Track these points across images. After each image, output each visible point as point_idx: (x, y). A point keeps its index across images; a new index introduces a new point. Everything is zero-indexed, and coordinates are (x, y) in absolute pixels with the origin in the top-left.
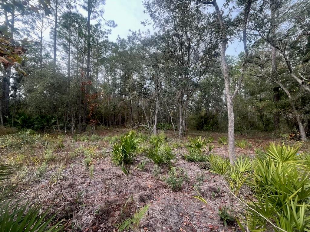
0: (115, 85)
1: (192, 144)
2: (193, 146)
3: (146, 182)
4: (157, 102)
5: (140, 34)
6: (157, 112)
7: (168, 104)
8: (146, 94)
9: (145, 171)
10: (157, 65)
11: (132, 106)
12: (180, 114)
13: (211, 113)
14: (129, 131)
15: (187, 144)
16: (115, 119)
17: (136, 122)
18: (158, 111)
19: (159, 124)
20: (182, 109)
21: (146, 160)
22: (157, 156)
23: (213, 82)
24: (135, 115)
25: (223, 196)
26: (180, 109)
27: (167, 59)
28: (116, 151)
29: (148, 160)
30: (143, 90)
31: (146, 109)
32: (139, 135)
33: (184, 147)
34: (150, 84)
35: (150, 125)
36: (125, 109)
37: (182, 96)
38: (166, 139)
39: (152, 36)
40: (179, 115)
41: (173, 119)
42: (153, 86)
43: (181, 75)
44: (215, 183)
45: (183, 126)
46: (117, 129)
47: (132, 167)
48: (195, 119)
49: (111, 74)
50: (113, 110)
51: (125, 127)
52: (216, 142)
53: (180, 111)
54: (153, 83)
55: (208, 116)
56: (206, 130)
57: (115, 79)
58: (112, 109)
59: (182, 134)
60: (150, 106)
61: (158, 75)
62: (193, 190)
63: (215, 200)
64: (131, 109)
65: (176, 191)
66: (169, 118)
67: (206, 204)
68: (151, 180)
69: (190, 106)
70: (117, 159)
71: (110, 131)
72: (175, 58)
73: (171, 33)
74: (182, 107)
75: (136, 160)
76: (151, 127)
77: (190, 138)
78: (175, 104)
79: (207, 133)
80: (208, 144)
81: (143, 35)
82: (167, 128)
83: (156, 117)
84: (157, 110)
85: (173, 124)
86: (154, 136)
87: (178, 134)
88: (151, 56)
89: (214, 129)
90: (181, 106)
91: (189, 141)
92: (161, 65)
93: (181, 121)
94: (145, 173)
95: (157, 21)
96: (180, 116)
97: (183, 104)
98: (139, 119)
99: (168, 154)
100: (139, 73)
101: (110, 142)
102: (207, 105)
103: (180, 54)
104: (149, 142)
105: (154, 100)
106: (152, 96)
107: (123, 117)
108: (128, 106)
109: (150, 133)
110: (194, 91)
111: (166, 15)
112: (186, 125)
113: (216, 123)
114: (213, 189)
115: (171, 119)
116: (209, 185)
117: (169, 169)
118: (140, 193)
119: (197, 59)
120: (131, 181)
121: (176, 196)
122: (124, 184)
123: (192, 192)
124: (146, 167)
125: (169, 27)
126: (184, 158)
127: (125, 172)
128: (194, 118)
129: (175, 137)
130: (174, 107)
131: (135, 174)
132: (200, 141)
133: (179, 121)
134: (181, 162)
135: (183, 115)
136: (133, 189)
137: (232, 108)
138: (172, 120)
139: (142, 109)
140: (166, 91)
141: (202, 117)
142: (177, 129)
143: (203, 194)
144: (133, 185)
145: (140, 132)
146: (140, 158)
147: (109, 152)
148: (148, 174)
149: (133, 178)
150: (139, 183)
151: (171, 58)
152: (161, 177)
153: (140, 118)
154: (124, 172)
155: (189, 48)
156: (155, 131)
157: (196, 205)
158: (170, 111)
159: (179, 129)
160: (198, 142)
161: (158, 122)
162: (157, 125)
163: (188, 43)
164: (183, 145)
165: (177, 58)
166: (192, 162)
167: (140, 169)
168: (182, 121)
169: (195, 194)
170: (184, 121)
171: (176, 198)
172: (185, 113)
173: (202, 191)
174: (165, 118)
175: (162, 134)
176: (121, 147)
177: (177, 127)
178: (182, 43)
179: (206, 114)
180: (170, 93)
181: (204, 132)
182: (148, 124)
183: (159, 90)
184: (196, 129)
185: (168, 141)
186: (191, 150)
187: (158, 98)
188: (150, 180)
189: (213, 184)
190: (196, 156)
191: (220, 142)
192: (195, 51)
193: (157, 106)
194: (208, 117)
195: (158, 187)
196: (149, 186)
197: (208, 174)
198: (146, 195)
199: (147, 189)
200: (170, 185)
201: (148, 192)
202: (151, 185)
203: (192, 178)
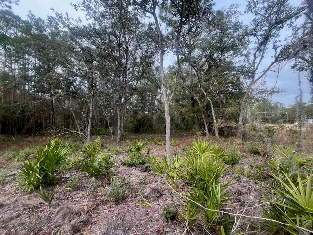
0: (27, 79)
1: (132, 148)
2: (133, 150)
3: (79, 203)
4: (91, 104)
5: (68, 18)
6: (91, 115)
7: (104, 106)
8: (75, 93)
9: (77, 190)
10: (91, 62)
11: (54, 108)
12: (119, 117)
13: (146, 117)
14: (50, 140)
15: (127, 149)
16: (24, 125)
17: (61, 129)
18: (93, 115)
19: (93, 129)
20: (120, 112)
21: (78, 175)
22: (94, 167)
23: (148, 88)
24: (59, 120)
26: (118, 112)
27: (103, 57)
29: (81, 174)
30: (71, 89)
31: (75, 112)
32: (67, 144)
33: (123, 152)
34: (81, 82)
35: (81, 131)
36: (43, 111)
37: (120, 98)
38: (103, 145)
39: (84, 26)
40: (117, 119)
41: (110, 123)
42: (85, 85)
43: (119, 77)
45: (121, 130)
46: (30, 139)
47: (57, 189)
48: (132, 122)
50: (21, 113)
51: (42, 135)
52: (152, 144)
53: (118, 114)
54: (86, 82)
55: (144, 119)
56: (143, 132)
57: (24, 69)
58: (19, 112)
59: (120, 138)
60: (81, 108)
61: (92, 73)
63: (158, 200)
64: (53, 111)
66: (105, 122)
67: (150, 207)
68: (87, 199)
69: (127, 109)
70: (30, 183)
71: (15, 142)
72: (112, 58)
73: (107, 30)
74: (120, 111)
75: (63, 178)
76: (84, 133)
77: (129, 142)
78: (112, 107)
79: (144, 135)
80: (146, 147)
82: (103, 133)
83: (90, 121)
84: (91, 113)
85: (110, 128)
86: (87, 144)
87: (115, 139)
88: (83, 50)
89: (149, 131)
90: (119, 109)
91: (128, 145)
92: (95, 63)
93: (119, 125)
94: (78, 192)
95: (91, 12)
96: (118, 120)
97: (121, 107)
98: (66, 124)
99: (107, 162)
100: (66, 67)
101: (16, 160)
102: (143, 108)
103: (118, 55)
104: (82, 152)
105: (86, 102)
106: (85, 97)
108: (49, 107)
109: (81, 140)
110: (131, 95)
111: (102, 9)
112: (124, 129)
113: (151, 125)
115: (109, 123)
117: (109, 180)
119: (134, 64)
120: (57, 210)
122: (44, 217)
124: (79, 184)
125: (106, 23)
126: (124, 164)
127: (46, 199)
128: (131, 122)
129: (113, 142)
130: (110, 110)
131: (62, 197)
132: (140, 144)
133: (117, 125)
134: (122, 168)
135: (121, 119)
136: (60, 221)
137: (169, 112)
138: (109, 124)
139: (70, 112)
140: (102, 92)
141: (139, 121)
142: (114, 133)
143: (147, 198)
144: (61, 214)
145: (66, 139)
146: (69, 174)
147: (14, 175)
148: (82, 193)
149: (60, 204)
150: (69, 209)
151: (108, 57)
152: (100, 191)
153: (67, 122)
154: (44, 200)
155: (127, 51)
156: (89, 137)
158: (107, 114)
159: (117, 133)
160: (138, 145)
161: (92, 126)
162: (91, 131)
163: (126, 46)
164: (122, 149)
165: (115, 58)
166: (133, 166)
167: (71, 189)
168: (120, 125)
170: (122, 125)
172: (124, 117)
173: (146, 194)
174: (101, 121)
175: (98, 140)
176: (38, 165)
177: (114, 132)
178: (120, 45)
179: (143, 117)
180: (108, 95)
181: (141, 134)
182: (79, 130)
183: (93, 90)
184: (133, 132)
185: (105, 148)
186: (132, 154)
187: (93, 100)
188: (85, 200)
190: (136, 160)
191: (156, 143)
192: (133, 56)
193: (91, 108)
194: (144, 120)
195: (98, 205)
196: (85, 208)
197: (149, 175)
198: (81, 222)
199: (82, 213)
200: (112, 199)
201: (83, 217)
202: (87, 205)
203: (135, 183)
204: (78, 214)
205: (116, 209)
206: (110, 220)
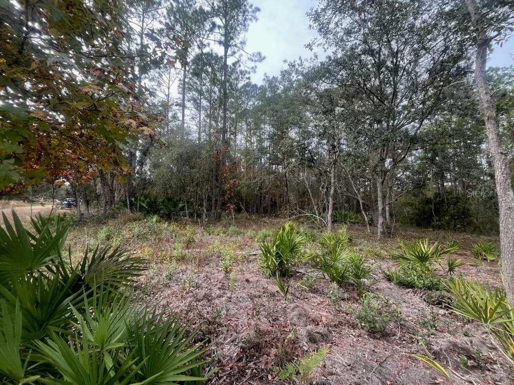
0: (263, 151)
1: (407, 253)
2: (408, 256)
3: (317, 310)
4: (332, 175)
5: (301, 63)
6: (332, 192)
7: (353, 177)
8: (311, 160)
9: (314, 293)
10: (332, 111)
11: (288, 182)
12: (380, 194)
13: (451, 193)
14: (285, 222)
15: (396, 253)
16: (261, 204)
17: (296, 209)
18: (335, 191)
19: (336, 214)
20: (382, 186)
21: (316, 274)
22: (336, 269)
23: (453, 129)
24: (292, 197)
25: (489, 370)
26: (378, 185)
27: (349, 98)
28: (267, 254)
29: (319, 274)
30: (306, 156)
31: (311, 187)
32: (302, 230)
33: (389, 259)
34: (319, 143)
35: (320, 214)
36: (277, 187)
37: (383, 160)
38: (351, 240)
39: (322, 63)
40: (376, 197)
41: (363, 204)
42: (324, 146)
43: (379, 122)
44: (466, 339)
45: (385, 218)
46: (266, 219)
47: (292, 282)
48: (411, 205)
49: (255, 134)
50: (259, 190)
51: (277, 216)
52: (465, 254)
53: (379, 189)
54: (325, 141)
55: (443, 199)
56: (439, 227)
57: (260, 141)
58: (258, 189)
59: (383, 233)
60: (319, 181)
61: (333, 127)
62: (412, 342)
63: (468, 373)
64: (287, 187)
65: (375, 338)
66: (355, 203)
67: (445, 376)
68: (327, 310)
69: (399, 179)
70: (268, 267)
71: (255, 222)
72: (366, 93)
73: (356, 51)
74: (383, 182)
75: (298, 272)
76: (322, 217)
77: (402, 242)
78: (368, 176)
79: (442, 233)
80: (446, 256)
81: (307, 65)
82: (352, 220)
83: (331, 199)
84: (333, 188)
85: (363, 213)
86: (328, 233)
87: (374, 233)
88: (321, 96)
89: (458, 226)
90: (381, 180)
91: (400, 247)
92: (338, 110)
93: (380, 208)
94: (316, 296)
95: (331, 36)
96: (379, 199)
97: (385, 175)
98: (300, 203)
99: (357, 268)
100: (300, 127)
101: (256, 239)
102: (440, 176)
103: (377, 83)
104: (320, 243)
105: (326, 172)
106: (323, 164)
107: (273, 200)
108: (282, 182)
109: (319, 228)
110: (408, 150)
111: (347, 22)
112: (391, 215)
113: (463, 213)
114: (463, 349)
115: (361, 204)
116: (452, 339)
117: (360, 295)
118: (309, 327)
119: (414, 88)
120: (292, 305)
121: (375, 347)
122: (280, 307)
123: (410, 345)
124: (316, 286)
125: (355, 41)
126: (389, 279)
127: (282, 288)
128: (409, 203)
129: (371, 237)
130: (365, 182)
131: (297, 294)
132: (425, 247)
133: (377, 209)
134: (384, 285)
135: (384, 197)
136: (295, 319)
137: (509, 181)
138: (361, 206)
139: (305, 187)
140: (349, 155)
141: (428, 201)
142: (372, 223)
143: (437, 355)
144: (295, 313)
145: (301, 224)
146: (304, 269)
147: (254, 255)
148: (319, 299)
149: (295, 301)
150: (305, 311)
151: (358, 93)
152: (345, 306)
153: (302, 202)
154: (280, 288)
155: (395, 70)
156: (330, 224)
157: (423, 374)
158: (359, 190)
159: (377, 223)
160: (421, 249)
161: (335, 209)
162: (332, 215)
163: (392, 62)
164: (386, 253)
165: (370, 92)
166: (408, 288)
167: (306, 288)
168: (384, 209)
169: (418, 351)
170: (387, 209)
171: (376, 350)
172: (390, 193)
173: (435, 348)
174: (348, 201)
175: (343, 231)
176: (275, 248)
177: (371, 220)
178: (379, 65)
179: (437, 195)
180: (358, 157)
181: (434, 230)
182: (317, 212)
183: (335, 153)
184: (415, 225)
185: (355, 245)
186: (405, 264)
187: (335, 168)
188: (324, 309)
189: (461, 340)
190: (416, 278)
191: (477, 255)
192: (409, 73)
193: (332, 181)
194: (443, 201)
195: (340, 323)
196: (324, 319)
197: (448, 317)
198: (318, 333)
199: (320, 323)
200: (363, 324)
201: (321, 329)
202: (326, 317)
203: (410, 318)
204: (316, 322)
205: (370, 344)
206: (359, 354)
